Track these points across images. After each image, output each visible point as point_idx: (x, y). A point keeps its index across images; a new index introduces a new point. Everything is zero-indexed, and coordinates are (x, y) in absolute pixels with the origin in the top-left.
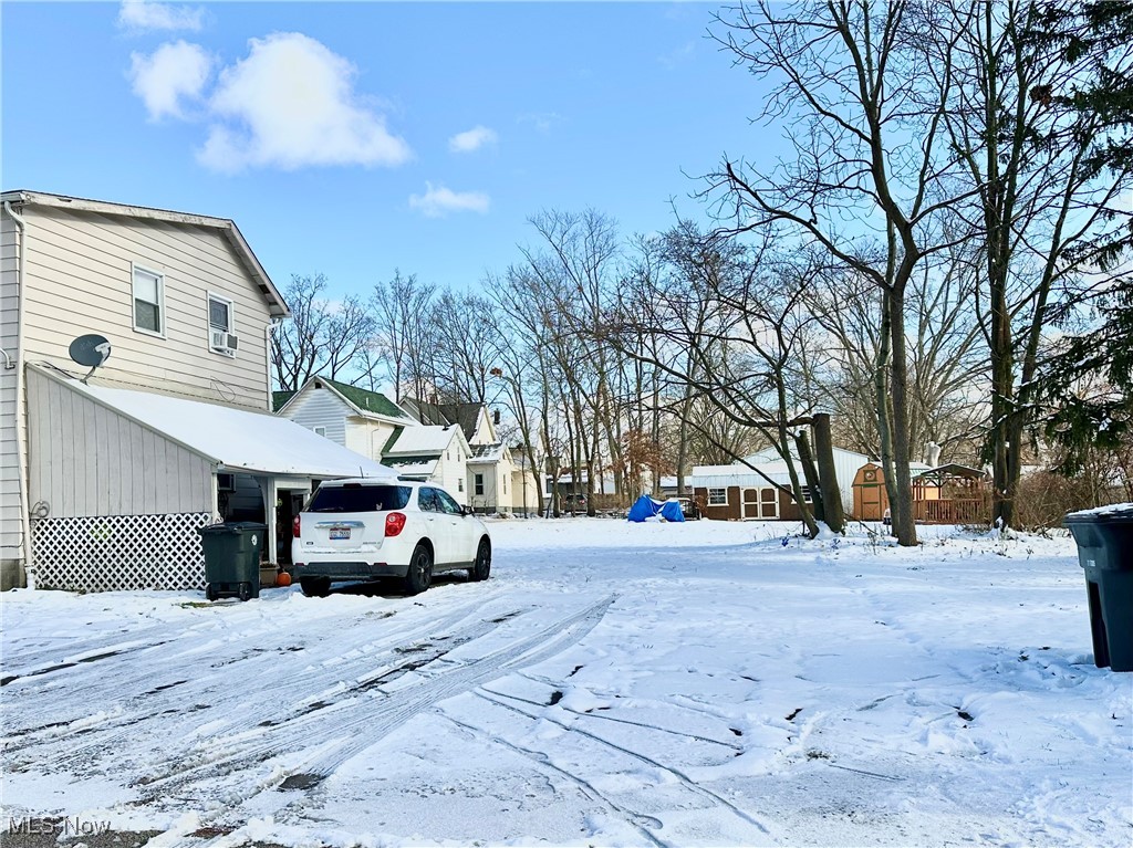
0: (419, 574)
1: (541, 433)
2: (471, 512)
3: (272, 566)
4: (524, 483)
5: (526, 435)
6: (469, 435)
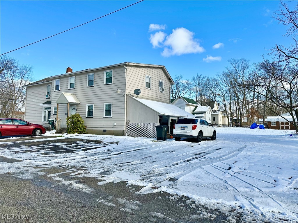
0: (200, 138)
1: (229, 108)
2: (212, 125)
3: (169, 134)
4: (225, 119)
5: (226, 109)
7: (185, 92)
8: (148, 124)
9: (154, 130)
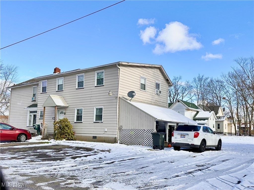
0: (202, 148)
1: (236, 114)
2: (216, 133)
3: (167, 142)
4: (231, 127)
5: (232, 114)
6: (216, 114)
7: (184, 95)
8: (143, 131)
9: (150, 137)
